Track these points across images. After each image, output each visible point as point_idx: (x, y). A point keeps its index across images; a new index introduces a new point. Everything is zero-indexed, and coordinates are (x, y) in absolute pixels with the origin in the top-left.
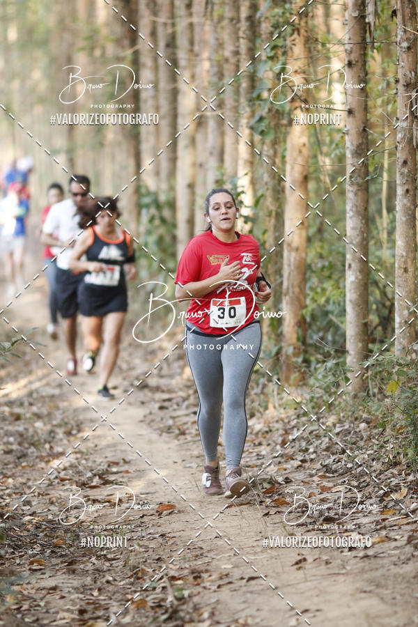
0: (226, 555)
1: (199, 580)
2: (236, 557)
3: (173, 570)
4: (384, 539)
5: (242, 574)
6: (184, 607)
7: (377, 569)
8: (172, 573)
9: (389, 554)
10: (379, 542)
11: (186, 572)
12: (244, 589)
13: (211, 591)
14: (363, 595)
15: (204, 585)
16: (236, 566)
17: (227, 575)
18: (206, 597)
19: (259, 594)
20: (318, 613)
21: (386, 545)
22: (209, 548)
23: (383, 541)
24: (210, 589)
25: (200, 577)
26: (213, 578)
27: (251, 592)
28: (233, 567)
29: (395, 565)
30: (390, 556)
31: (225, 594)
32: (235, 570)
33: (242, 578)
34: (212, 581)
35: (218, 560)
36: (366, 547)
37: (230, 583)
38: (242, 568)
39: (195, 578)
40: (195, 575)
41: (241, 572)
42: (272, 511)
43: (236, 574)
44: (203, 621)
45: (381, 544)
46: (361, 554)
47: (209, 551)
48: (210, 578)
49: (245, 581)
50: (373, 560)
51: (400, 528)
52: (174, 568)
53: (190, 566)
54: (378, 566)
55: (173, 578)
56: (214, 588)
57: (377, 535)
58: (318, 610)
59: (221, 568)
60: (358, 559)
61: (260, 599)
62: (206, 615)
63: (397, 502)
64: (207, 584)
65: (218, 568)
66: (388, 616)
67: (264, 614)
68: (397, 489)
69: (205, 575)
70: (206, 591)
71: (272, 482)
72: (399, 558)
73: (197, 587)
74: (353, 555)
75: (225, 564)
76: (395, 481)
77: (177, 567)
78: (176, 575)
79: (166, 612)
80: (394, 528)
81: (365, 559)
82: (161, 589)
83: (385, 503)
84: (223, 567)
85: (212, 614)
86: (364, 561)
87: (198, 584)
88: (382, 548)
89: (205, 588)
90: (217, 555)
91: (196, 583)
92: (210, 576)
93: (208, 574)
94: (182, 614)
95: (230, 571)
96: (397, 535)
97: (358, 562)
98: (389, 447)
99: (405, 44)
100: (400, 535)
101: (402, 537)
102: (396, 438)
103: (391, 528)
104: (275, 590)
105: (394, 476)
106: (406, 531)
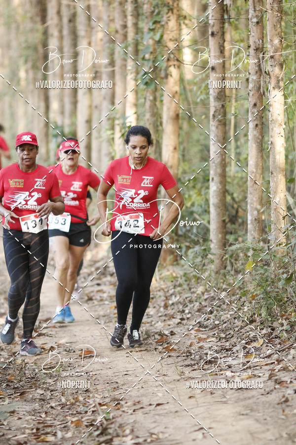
0: (136, 388)
1: (119, 406)
2: (143, 389)
3: (98, 398)
5: (150, 402)
6: (113, 426)
7: (249, 398)
8: (98, 401)
11: (107, 400)
12: (153, 412)
13: (129, 414)
14: (242, 417)
15: (123, 409)
17: (139, 402)
18: (125, 418)
19: (164, 416)
20: (211, 430)
21: (254, 380)
22: (122, 383)
23: (250, 378)
24: (127, 412)
25: (119, 404)
26: (129, 404)
27: (159, 415)
29: (262, 395)
31: (139, 415)
32: (144, 398)
33: (150, 405)
34: (128, 407)
37: (142, 408)
38: (149, 397)
39: (116, 404)
41: (148, 400)
43: (145, 401)
44: (126, 436)
45: (249, 380)
47: (123, 385)
48: (126, 405)
49: (153, 406)
51: (261, 368)
52: (99, 397)
53: (111, 395)
54: (250, 396)
55: (100, 404)
56: (131, 411)
58: (210, 428)
61: (166, 420)
62: (128, 432)
63: (256, 349)
64: (125, 409)
66: (263, 432)
67: (171, 431)
68: (254, 339)
69: (122, 403)
70: (125, 414)
71: (161, 334)
72: (265, 390)
76: (252, 334)
77: (101, 396)
78: (101, 402)
79: (98, 429)
80: (257, 368)
81: (239, 391)
82: (91, 412)
85: (132, 431)
86: (239, 392)
87: (118, 409)
89: (124, 411)
90: (129, 387)
91: (117, 408)
92: (126, 403)
93: (125, 401)
94: (110, 431)
95: (141, 399)
96: (260, 373)
97: (234, 393)
98: (246, 309)
99: (255, 20)
100: (262, 373)
101: (264, 375)
102: (251, 303)
103: (255, 368)
104: (176, 414)
105: (252, 330)
106: (266, 370)
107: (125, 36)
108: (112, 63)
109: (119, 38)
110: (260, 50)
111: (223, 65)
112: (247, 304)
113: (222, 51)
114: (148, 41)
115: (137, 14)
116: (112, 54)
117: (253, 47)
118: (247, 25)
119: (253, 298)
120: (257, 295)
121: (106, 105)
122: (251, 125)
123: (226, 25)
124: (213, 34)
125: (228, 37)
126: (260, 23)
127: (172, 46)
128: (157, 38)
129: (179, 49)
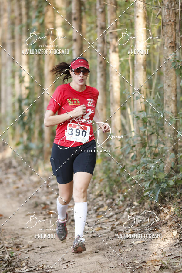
0: (29, 237)
1: (19, 248)
3: (6, 244)
4: (100, 228)
5: (38, 245)
6: (15, 260)
7: (99, 242)
8: (6, 245)
9: (103, 235)
10: (98, 230)
11: (12, 245)
12: (40, 252)
13: (25, 253)
14: (95, 254)
15: (22, 250)
16: (34, 242)
17: (31, 246)
19: (47, 254)
21: (101, 231)
22: (21, 234)
23: (100, 230)
24: (24, 252)
25: (19, 247)
26: (25, 247)
27: (43, 253)
28: (33, 242)
29: (107, 240)
30: (103, 236)
31: (31, 254)
32: (34, 243)
33: (38, 247)
34: (25, 249)
35: (26, 239)
36: (92, 233)
37: (33, 249)
38: (37, 242)
39: (17, 247)
40: (17, 246)
41: (37, 244)
42: (47, 217)
43: (35, 245)
44: (23, 267)
45: (99, 231)
46: (91, 236)
47: (21, 235)
48: (23, 247)
49: (40, 248)
50: (96, 238)
51: (106, 224)
52: (6, 243)
53: (14, 242)
54: (99, 241)
55: (7, 247)
56: (26, 252)
57: (97, 227)
58: (75, 261)
59: (28, 243)
60: (89, 238)
61: (48, 256)
62: (24, 264)
64: (23, 250)
65: (26, 243)
68: (102, 206)
69: (21, 246)
70: (23, 253)
72: (108, 237)
73: (18, 251)
74: (87, 236)
75: (29, 241)
76: (101, 203)
77: (8, 242)
78: (8, 246)
79: (6, 263)
80: (104, 224)
81: (93, 238)
82: (2, 252)
84: (29, 242)
85: (27, 263)
86: (92, 239)
87: (19, 250)
88: (100, 233)
89: (22, 252)
90: (25, 237)
91: (17, 250)
92: (23, 246)
93: (22, 245)
94: (13, 264)
95: (32, 244)
96: (106, 227)
97: (90, 239)
99: (100, 10)
100: (107, 227)
101: (108, 228)
103: (102, 224)
104: (54, 252)
106: (109, 225)
110: (103, 28)
111: (81, 38)
113: (80, 29)
115: (28, 7)
117: (99, 27)
121: (9, 63)
122: (99, 75)
126: (104, 12)
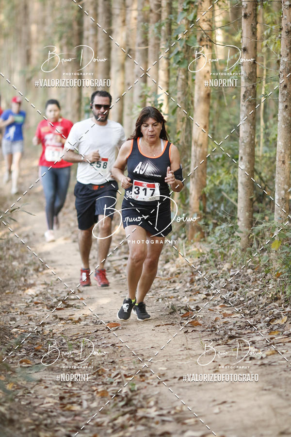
2: (168, 362)
18: (150, 390)
20: (233, 404)
63: (280, 326)
66: (285, 407)
67: (194, 403)
71: (187, 309)
83: (271, 326)
98: (271, 286)
102: (276, 280)
105: (276, 307)
107: (159, 16)
108: (146, 42)
109: (153, 17)
112: (272, 281)
114: (181, 21)
116: (145, 33)
118: (280, 8)
119: (278, 276)
120: (282, 273)
123: (259, 7)
124: (245, 16)
125: (260, 19)
127: (205, 26)
128: (191, 18)
129: (212, 29)
